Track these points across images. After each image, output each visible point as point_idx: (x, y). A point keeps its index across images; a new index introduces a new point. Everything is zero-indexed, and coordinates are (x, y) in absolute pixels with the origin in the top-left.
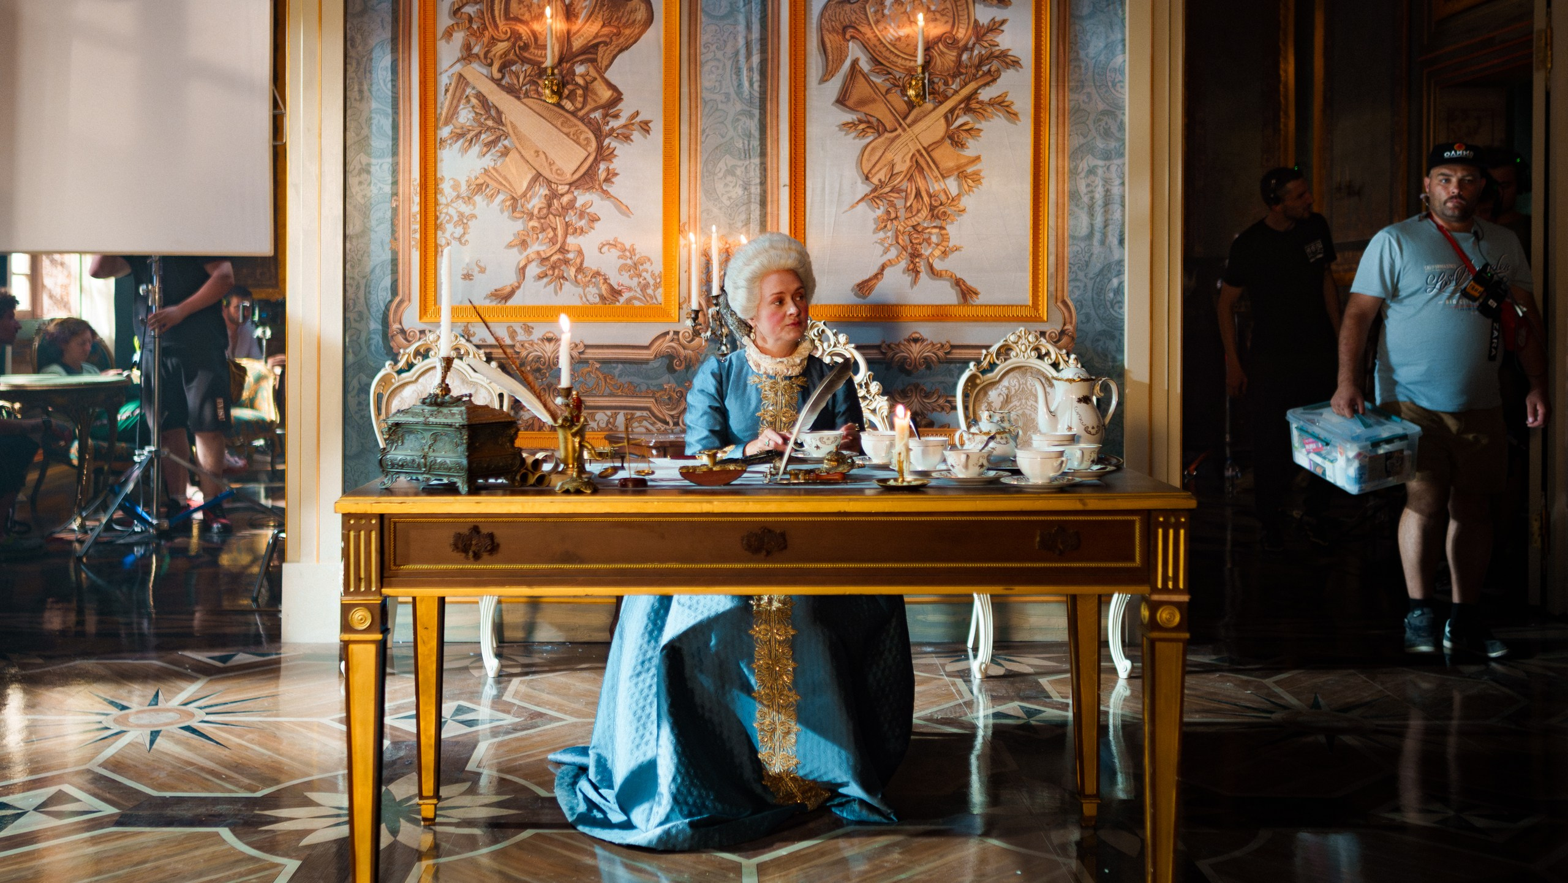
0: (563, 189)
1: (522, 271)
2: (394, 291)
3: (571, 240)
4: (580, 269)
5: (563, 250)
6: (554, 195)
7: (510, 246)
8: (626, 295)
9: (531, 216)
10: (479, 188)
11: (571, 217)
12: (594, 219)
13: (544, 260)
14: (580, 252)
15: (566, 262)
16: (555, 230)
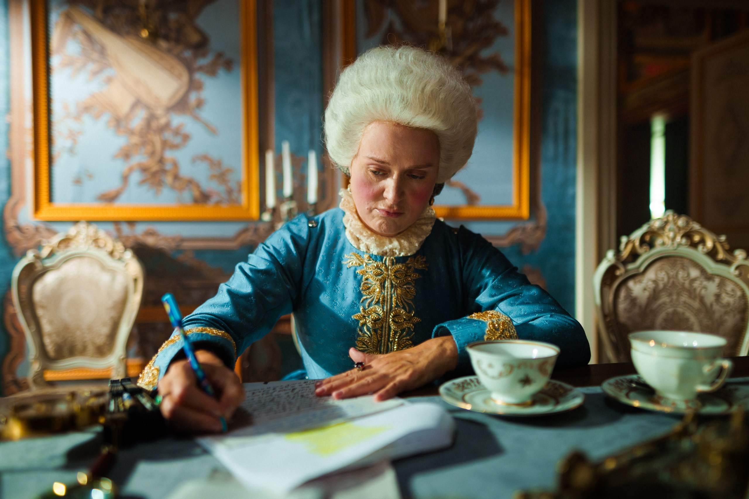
0: (159, 112)
1: (125, 178)
2: (10, 192)
3: (169, 155)
4: (176, 177)
5: (161, 161)
6: (151, 118)
7: (115, 157)
8: (214, 199)
9: (132, 133)
10: (87, 109)
11: (168, 135)
12: (186, 138)
13: (144, 169)
14: (175, 164)
15: (164, 171)
16: (154, 146)
